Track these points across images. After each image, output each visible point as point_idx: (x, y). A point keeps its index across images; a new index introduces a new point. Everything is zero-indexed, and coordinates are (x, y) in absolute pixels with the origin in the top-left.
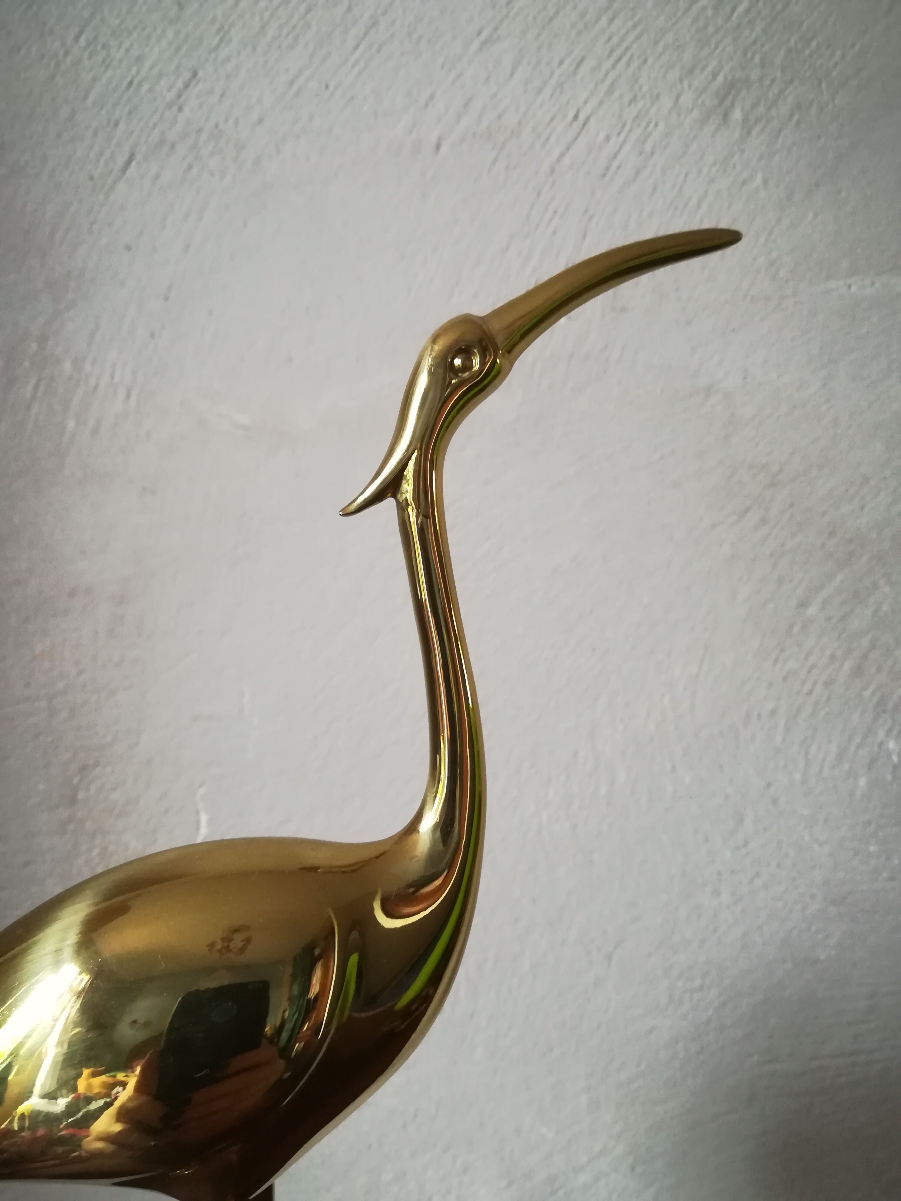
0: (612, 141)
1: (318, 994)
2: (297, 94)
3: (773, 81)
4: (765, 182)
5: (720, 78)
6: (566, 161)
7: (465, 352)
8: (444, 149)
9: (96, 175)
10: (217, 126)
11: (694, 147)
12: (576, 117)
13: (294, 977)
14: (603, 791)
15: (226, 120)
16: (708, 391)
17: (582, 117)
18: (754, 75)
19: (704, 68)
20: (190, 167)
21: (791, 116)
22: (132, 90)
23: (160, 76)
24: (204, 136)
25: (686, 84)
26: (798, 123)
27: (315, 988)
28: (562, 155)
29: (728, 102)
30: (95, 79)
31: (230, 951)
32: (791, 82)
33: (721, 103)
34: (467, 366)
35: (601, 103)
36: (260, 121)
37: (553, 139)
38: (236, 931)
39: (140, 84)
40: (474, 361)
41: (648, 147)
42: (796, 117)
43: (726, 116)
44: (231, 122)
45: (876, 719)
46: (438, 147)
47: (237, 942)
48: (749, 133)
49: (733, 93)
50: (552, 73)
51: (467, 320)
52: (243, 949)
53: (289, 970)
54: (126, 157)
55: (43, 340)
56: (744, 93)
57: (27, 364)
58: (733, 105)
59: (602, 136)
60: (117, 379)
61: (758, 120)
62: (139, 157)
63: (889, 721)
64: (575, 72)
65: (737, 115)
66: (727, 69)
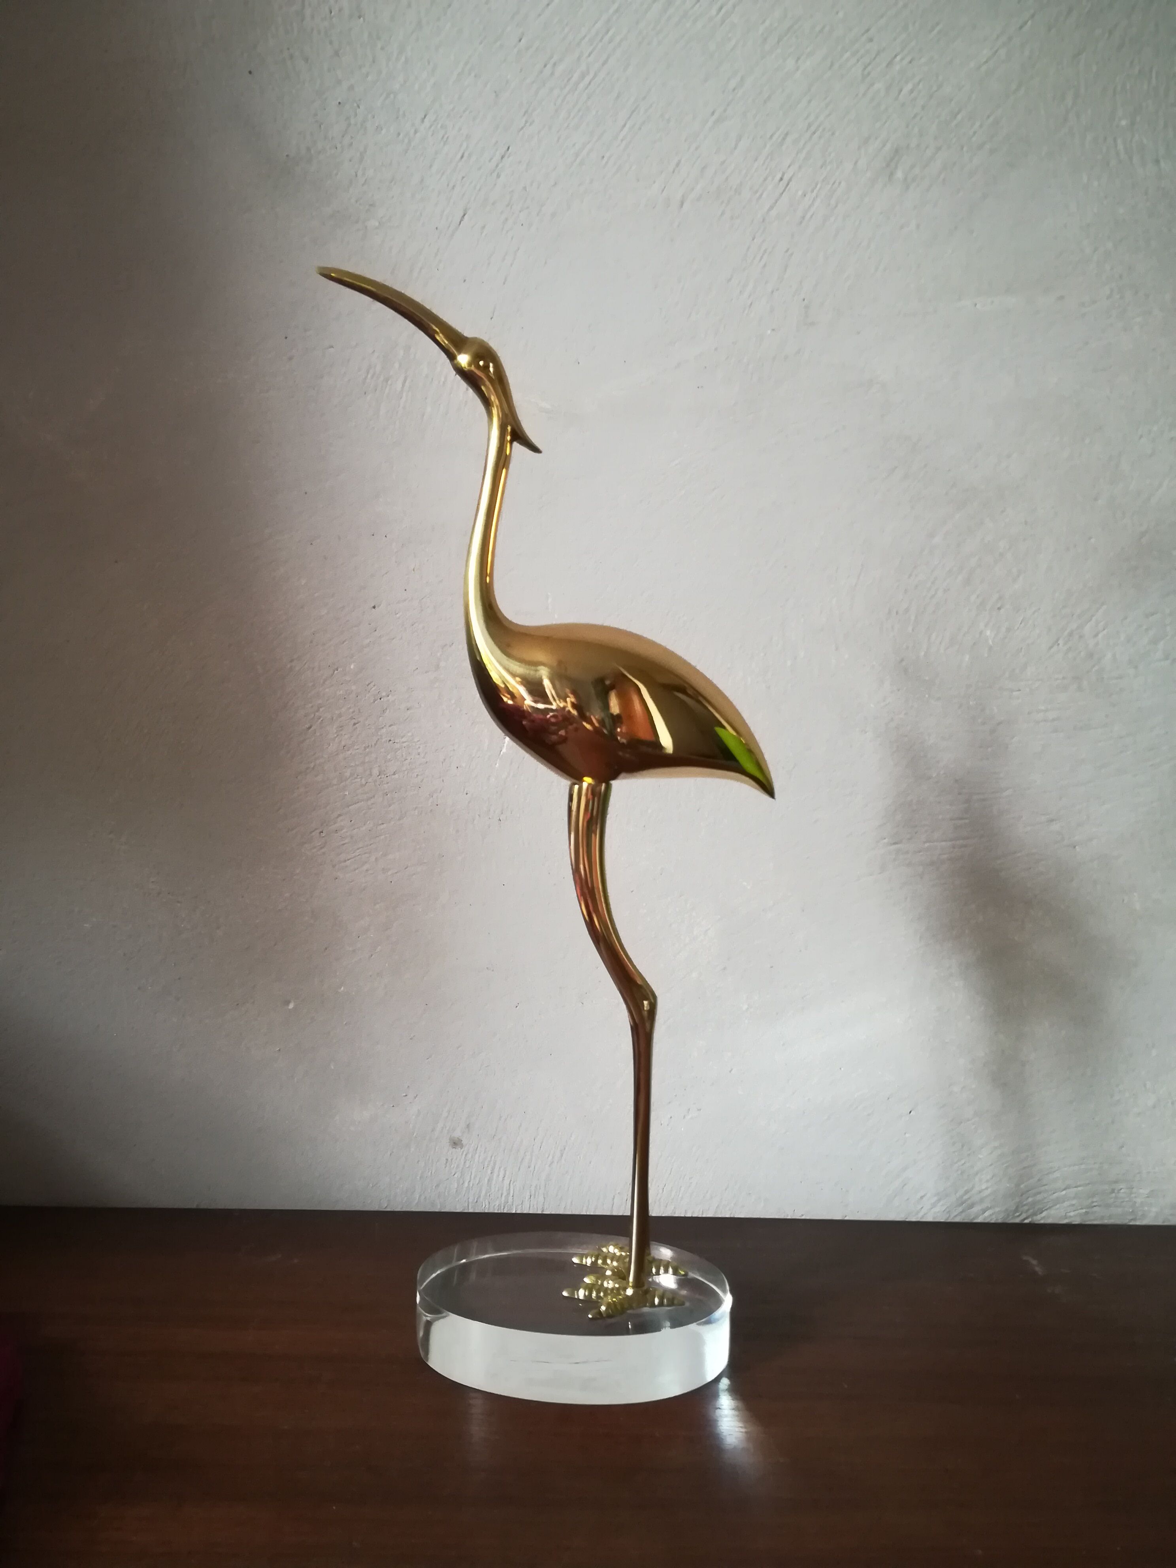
0: (807, 197)
2: (582, 163)
3: (927, 147)
4: (918, 226)
5: (888, 146)
6: (774, 212)
8: (686, 205)
9: (440, 227)
10: (525, 188)
11: (867, 200)
12: (781, 179)
14: (789, 663)
15: (531, 184)
16: (870, 383)
17: (786, 178)
18: (914, 143)
19: (877, 138)
20: (506, 220)
21: (940, 174)
22: (463, 161)
23: (483, 149)
24: (516, 197)
25: (862, 151)
26: (944, 180)
28: (771, 209)
29: (893, 164)
30: (437, 152)
32: (941, 147)
33: (888, 165)
35: (800, 167)
36: (555, 184)
37: (764, 196)
39: (469, 157)
41: (833, 201)
42: (943, 175)
43: (891, 176)
44: (535, 186)
46: (682, 203)
48: (908, 188)
49: (897, 157)
50: (765, 145)
54: (462, 213)
56: (905, 157)
58: (896, 167)
59: (800, 193)
61: (914, 180)
62: (470, 212)
64: (781, 144)
65: (899, 174)
66: (893, 138)
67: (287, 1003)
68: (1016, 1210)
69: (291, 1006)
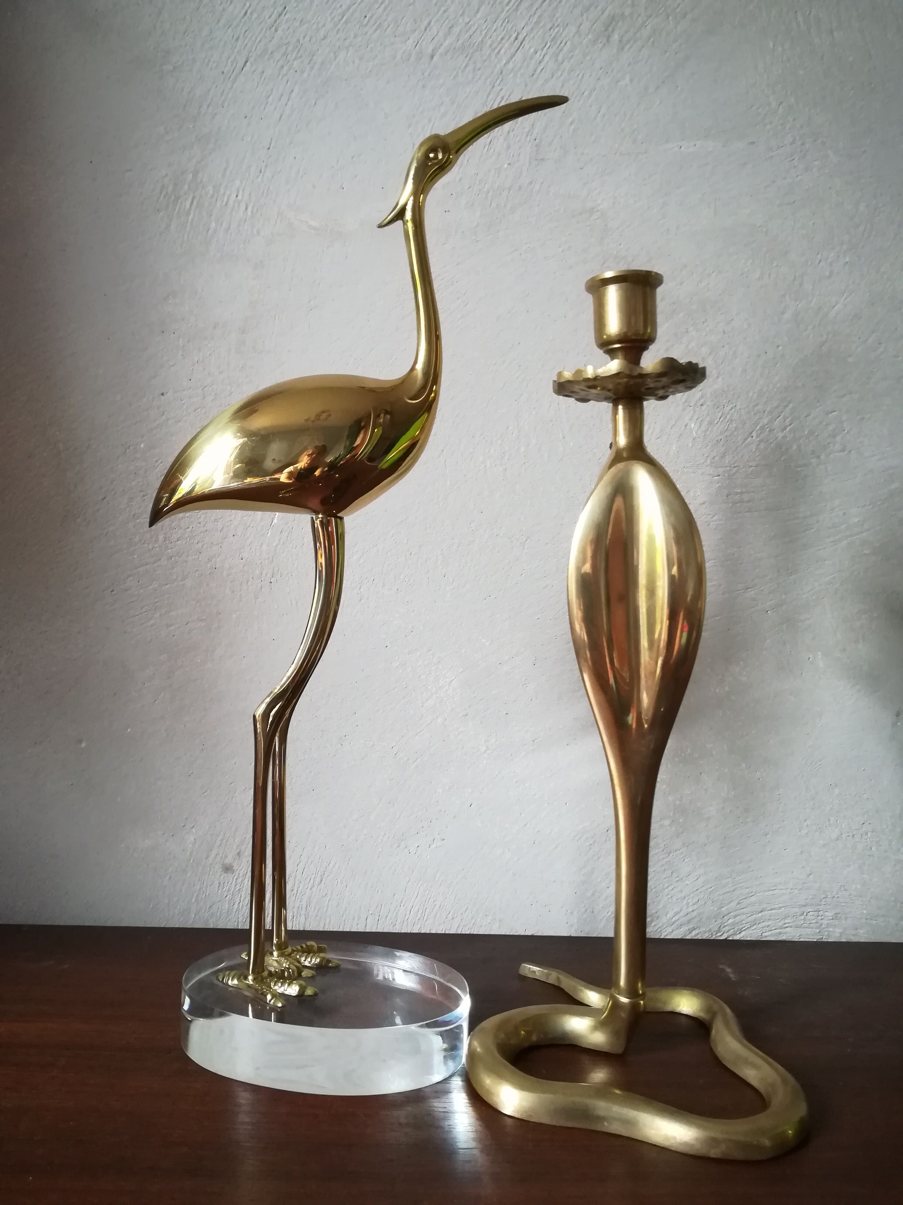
0: (538, 54)
1: (358, 445)
2: (346, 22)
3: (639, 15)
4: (631, 81)
5: (606, 13)
6: (511, 65)
7: (434, 150)
8: (435, 58)
9: (225, 71)
10: (298, 41)
11: (588, 58)
12: (516, 39)
13: (348, 437)
14: (523, 449)
15: (304, 37)
16: (592, 211)
17: (521, 38)
18: (627, 12)
19: (596, 7)
20: (282, 67)
21: (649, 38)
22: (246, 18)
23: (264, 8)
24: (291, 48)
25: (585, 17)
26: (653, 43)
27: (358, 442)
28: (508, 62)
29: (610, 29)
30: (224, 10)
31: (320, 420)
32: (650, 16)
33: (606, 30)
34: (436, 157)
35: (532, 29)
36: (325, 38)
37: (502, 51)
38: (323, 412)
39: (251, 14)
40: (439, 155)
41: (560, 58)
42: (652, 39)
43: (609, 37)
44: (307, 39)
45: (684, 410)
46: (432, 57)
47: (324, 416)
48: (623, 49)
49: (614, 23)
50: (503, 10)
51: (436, 137)
52: (326, 419)
53: (346, 433)
54: (244, 60)
55: (196, 173)
56: (620, 23)
57: (186, 187)
58: (613, 31)
59: (532, 50)
60: (240, 197)
61: (628, 42)
62: (251, 59)
63: (692, 412)
64: (516, 10)
65: (616, 37)
66: (609, 9)
67: (81, 741)
68: (719, 931)
69: (83, 745)
